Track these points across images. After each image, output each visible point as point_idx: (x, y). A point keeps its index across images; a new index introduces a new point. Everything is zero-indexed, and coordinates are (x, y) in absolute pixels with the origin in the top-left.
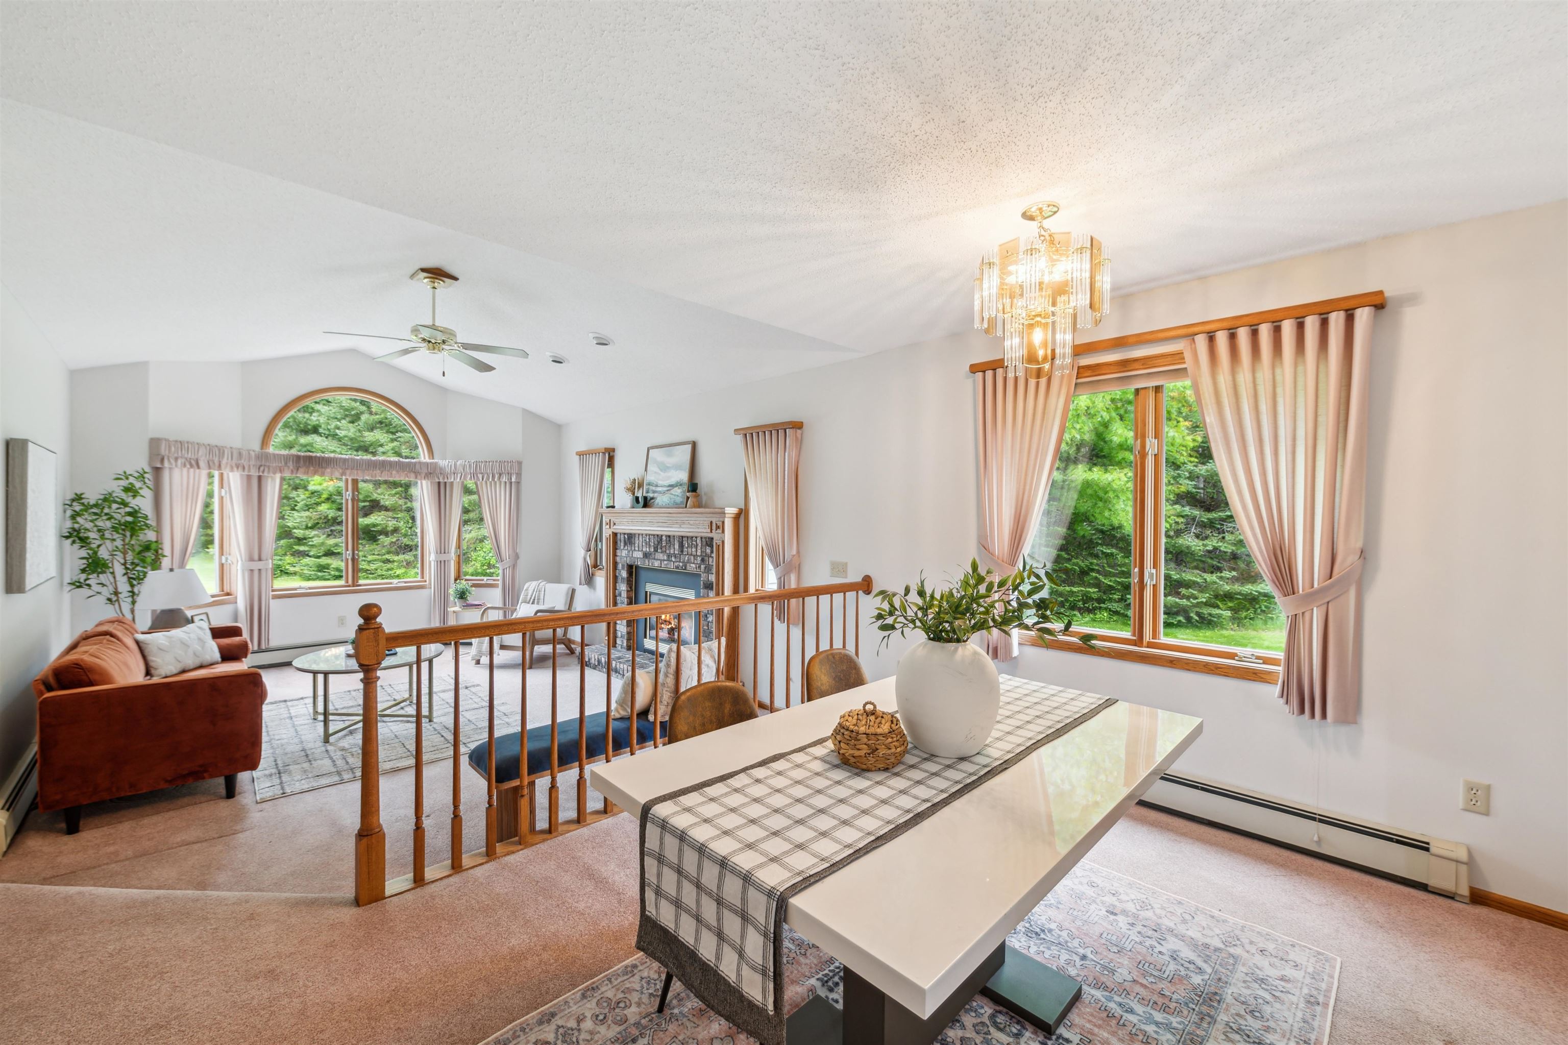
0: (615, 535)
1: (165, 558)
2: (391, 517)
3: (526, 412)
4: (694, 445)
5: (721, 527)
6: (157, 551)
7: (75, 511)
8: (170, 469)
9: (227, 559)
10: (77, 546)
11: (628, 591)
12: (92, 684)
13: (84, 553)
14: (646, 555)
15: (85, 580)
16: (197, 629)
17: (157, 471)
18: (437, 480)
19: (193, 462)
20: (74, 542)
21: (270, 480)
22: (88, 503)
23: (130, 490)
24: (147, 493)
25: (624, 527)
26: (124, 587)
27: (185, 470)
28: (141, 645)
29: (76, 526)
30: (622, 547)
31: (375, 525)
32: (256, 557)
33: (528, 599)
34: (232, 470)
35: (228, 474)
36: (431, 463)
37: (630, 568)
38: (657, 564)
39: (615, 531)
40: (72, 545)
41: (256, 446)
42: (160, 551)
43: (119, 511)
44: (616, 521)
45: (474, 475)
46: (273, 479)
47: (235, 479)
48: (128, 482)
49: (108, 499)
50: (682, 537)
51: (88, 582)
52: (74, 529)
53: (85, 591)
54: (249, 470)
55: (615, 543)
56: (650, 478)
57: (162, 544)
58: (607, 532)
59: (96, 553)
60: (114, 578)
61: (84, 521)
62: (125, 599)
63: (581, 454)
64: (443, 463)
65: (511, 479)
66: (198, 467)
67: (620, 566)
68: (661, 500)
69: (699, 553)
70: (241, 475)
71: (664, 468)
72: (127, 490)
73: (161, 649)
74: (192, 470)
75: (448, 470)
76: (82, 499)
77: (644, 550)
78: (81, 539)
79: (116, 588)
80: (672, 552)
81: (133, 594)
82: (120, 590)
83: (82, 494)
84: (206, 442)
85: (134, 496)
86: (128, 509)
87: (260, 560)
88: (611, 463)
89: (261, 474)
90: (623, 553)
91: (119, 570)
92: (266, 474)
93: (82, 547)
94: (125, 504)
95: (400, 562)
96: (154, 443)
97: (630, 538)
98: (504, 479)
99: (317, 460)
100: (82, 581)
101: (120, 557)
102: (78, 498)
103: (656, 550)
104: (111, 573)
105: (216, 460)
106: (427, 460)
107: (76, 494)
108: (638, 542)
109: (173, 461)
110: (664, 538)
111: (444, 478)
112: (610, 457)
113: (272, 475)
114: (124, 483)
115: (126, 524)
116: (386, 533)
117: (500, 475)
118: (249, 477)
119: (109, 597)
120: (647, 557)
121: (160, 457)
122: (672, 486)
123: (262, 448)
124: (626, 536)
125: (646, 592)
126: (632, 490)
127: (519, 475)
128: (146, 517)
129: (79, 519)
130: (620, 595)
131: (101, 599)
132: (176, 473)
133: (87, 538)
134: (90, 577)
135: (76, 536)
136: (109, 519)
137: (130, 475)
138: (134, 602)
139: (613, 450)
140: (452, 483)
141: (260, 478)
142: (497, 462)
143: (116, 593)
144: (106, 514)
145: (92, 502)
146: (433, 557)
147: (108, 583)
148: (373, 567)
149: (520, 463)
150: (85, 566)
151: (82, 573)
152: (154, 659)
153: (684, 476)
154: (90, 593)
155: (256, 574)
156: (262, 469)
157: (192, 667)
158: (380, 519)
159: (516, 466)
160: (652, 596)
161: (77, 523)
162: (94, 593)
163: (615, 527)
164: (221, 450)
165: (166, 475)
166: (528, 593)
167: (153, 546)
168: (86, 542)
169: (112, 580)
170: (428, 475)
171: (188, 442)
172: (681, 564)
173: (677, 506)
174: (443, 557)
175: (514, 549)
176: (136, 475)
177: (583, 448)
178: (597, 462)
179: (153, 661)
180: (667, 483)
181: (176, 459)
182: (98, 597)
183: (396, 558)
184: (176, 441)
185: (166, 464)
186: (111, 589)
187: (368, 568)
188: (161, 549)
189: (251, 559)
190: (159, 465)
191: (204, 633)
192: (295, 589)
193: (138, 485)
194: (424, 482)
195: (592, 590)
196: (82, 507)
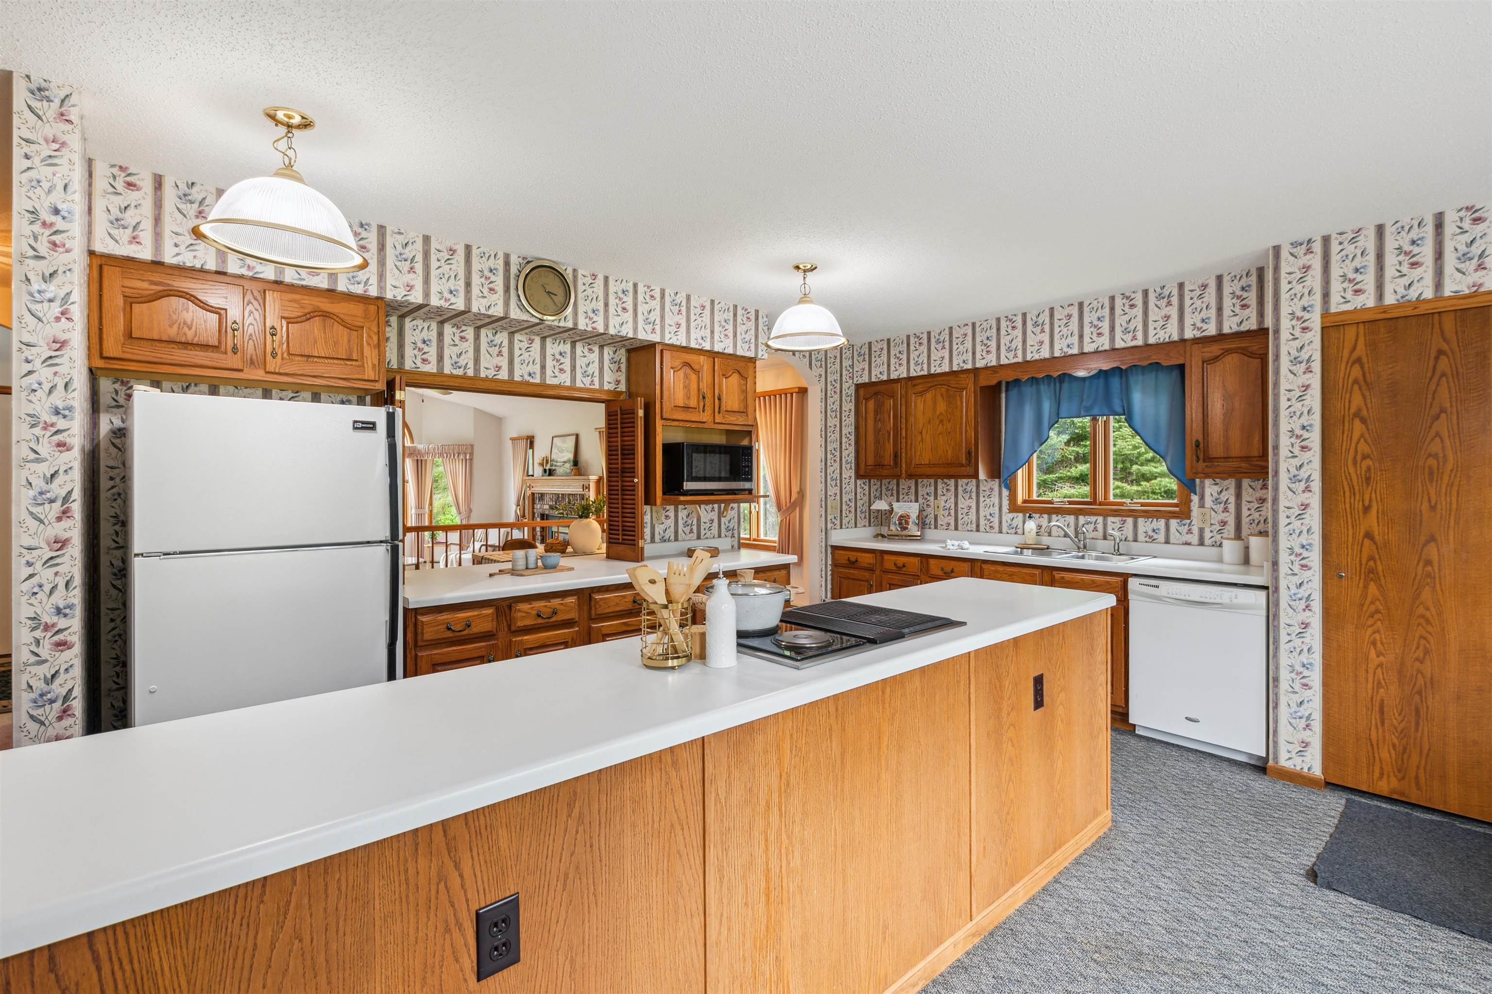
0: (533, 494)
3: (475, 409)
4: (577, 436)
5: (588, 488)
14: (551, 508)
18: (416, 459)
25: (538, 489)
30: (537, 502)
36: (412, 447)
37: (542, 516)
38: (557, 513)
39: (533, 492)
44: (534, 485)
45: (441, 455)
50: (570, 495)
55: (533, 500)
56: (554, 457)
58: (529, 493)
63: (513, 439)
64: (420, 446)
65: (466, 457)
67: (536, 515)
68: (560, 471)
71: (562, 451)
75: (423, 451)
77: (550, 503)
80: (565, 504)
88: (532, 445)
90: (538, 506)
97: (542, 496)
98: (462, 458)
103: (556, 503)
106: (409, 445)
108: (547, 498)
110: (560, 496)
111: (420, 457)
112: (531, 441)
117: (459, 454)
122: (565, 462)
124: (540, 495)
126: (542, 464)
127: (472, 454)
139: (533, 437)
140: (426, 461)
142: (456, 445)
146: (413, 511)
149: (472, 446)
153: (571, 456)
159: (469, 447)
163: (533, 489)
170: (410, 455)
173: (567, 475)
174: (420, 511)
175: (469, 506)
177: (515, 435)
178: (522, 444)
180: (562, 460)
194: (407, 460)
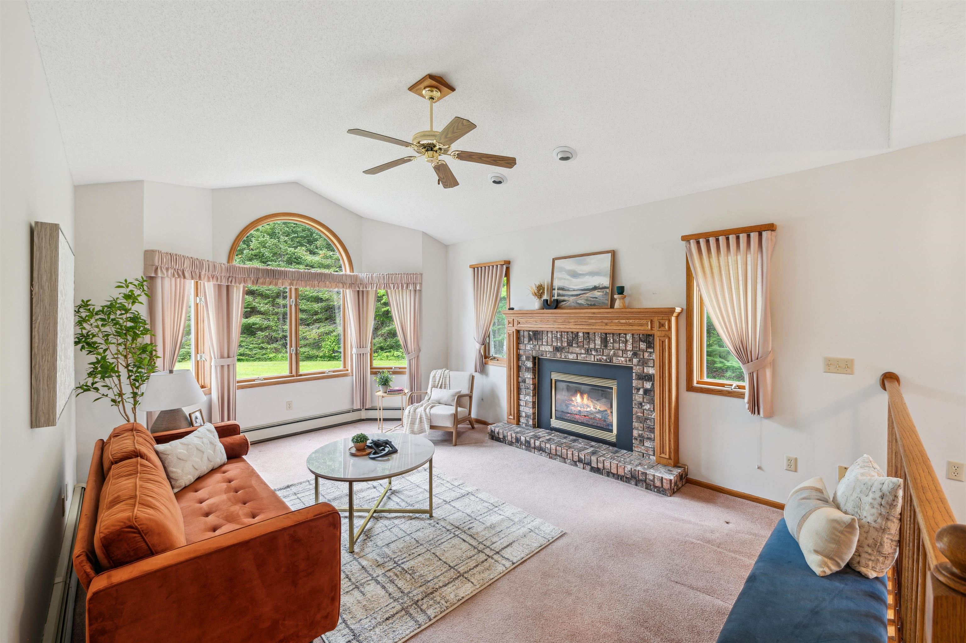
0: (518, 332)
1: (158, 359)
2: (264, 319)
3: (424, 234)
4: (614, 254)
5: (666, 325)
6: (151, 353)
7: (81, 317)
8: (162, 278)
9: (201, 357)
10: (85, 352)
11: (533, 379)
12: (151, 552)
13: (93, 358)
14: (557, 349)
15: (93, 384)
16: (207, 432)
17: (152, 279)
18: (358, 289)
19: (180, 273)
20: (83, 348)
21: (235, 289)
22: (94, 309)
23: (130, 297)
24: (143, 298)
25: (530, 326)
26: (127, 390)
27: (173, 279)
28: (163, 457)
29: (84, 332)
30: (526, 342)
31: (254, 324)
32: (226, 355)
33: (436, 385)
34: (209, 280)
35: (204, 284)
36: (353, 275)
37: (537, 361)
38: (571, 357)
39: (518, 329)
40: (81, 350)
41: (224, 260)
42: (154, 353)
43: (121, 316)
44: (521, 320)
45: (387, 286)
46: (238, 288)
47: (209, 287)
48: (128, 290)
49: (112, 307)
50: (606, 334)
51: (94, 386)
52: (82, 335)
53: (92, 395)
54: (221, 281)
55: (518, 338)
56: (558, 283)
57: (156, 346)
58: (509, 330)
59: (104, 358)
60: (119, 380)
61: (90, 327)
62: (127, 400)
63: (475, 267)
64: (363, 275)
65: (416, 288)
66: (184, 277)
67: (524, 358)
68: (574, 302)
69: (629, 347)
70: (214, 285)
71: (578, 274)
72: (127, 297)
73: (180, 459)
74: (178, 280)
75: (366, 281)
76: (88, 305)
77: (555, 344)
78: (88, 344)
79: (121, 391)
80: (592, 346)
81: (135, 395)
82: (124, 392)
83: (88, 301)
84: (190, 256)
85: (134, 303)
86: (129, 315)
87: (229, 357)
88: (507, 273)
89: (229, 284)
90: (528, 348)
91: (123, 372)
92: (233, 284)
93: (90, 352)
94: (127, 311)
95: (271, 349)
96: (149, 255)
97: (536, 335)
98: (411, 287)
99: (272, 272)
100: (89, 384)
101: (122, 360)
102: (85, 305)
103: (570, 344)
104: (117, 376)
105: (197, 271)
106: (348, 272)
107: (83, 301)
108: (546, 338)
109: (165, 271)
110: (581, 334)
111: (363, 288)
112: (506, 268)
113: (238, 285)
114: (126, 291)
115: (128, 329)
116: (261, 329)
117: (407, 284)
118: (220, 286)
119: (114, 398)
120: (558, 351)
121: (154, 267)
122: (591, 290)
123: (228, 262)
124: (531, 333)
125: (551, 379)
126: (538, 295)
127: (421, 284)
128: (145, 323)
129: (85, 325)
130: (524, 381)
131: (107, 401)
132: (167, 281)
133: (95, 343)
134: (96, 380)
135: (84, 342)
136: (115, 324)
137: (131, 283)
138: (136, 403)
139: (509, 263)
140: (368, 292)
141: (228, 287)
142: (404, 274)
143: (121, 394)
144: (113, 320)
145: (97, 308)
146: (354, 351)
147: (113, 385)
148: (254, 352)
149: (422, 275)
150: (92, 369)
151: (89, 377)
152: (174, 470)
153: (604, 281)
154: (97, 395)
155: (226, 369)
156: (230, 279)
157: (206, 471)
158: (258, 319)
159: (419, 277)
160: (558, 383)
161: (84, 328)
162: (100, 396)
163: (519, 325)
164: (201, 262)
165: (159, 282)
166: (435, 379)
167: (149, 348)
168: (93, 347)
169: (117, 382)
170: (351, 285)
171: (176, 255)
172: (605, 358)
173: (598, 306)
174: (362, 351)
175: (418, 345)
176: (136, 283)
177: (476, 262)
178: (494, 273)
179: (173, 472)
180: (581, 287)
181: (167, 269)
182: (105, 399)
183: (269, 347)
184: (167, 253)
185: (160, 274)
186: (116, 391)
187: (250, 353)
188: (155, 351)
189: (222, 357)
190: (153, 275)
191: (214, 436)
192: (254, 380)
193: (137, 292)
194: (348, 291)
195: (484, 377)
196: (88, 314)
